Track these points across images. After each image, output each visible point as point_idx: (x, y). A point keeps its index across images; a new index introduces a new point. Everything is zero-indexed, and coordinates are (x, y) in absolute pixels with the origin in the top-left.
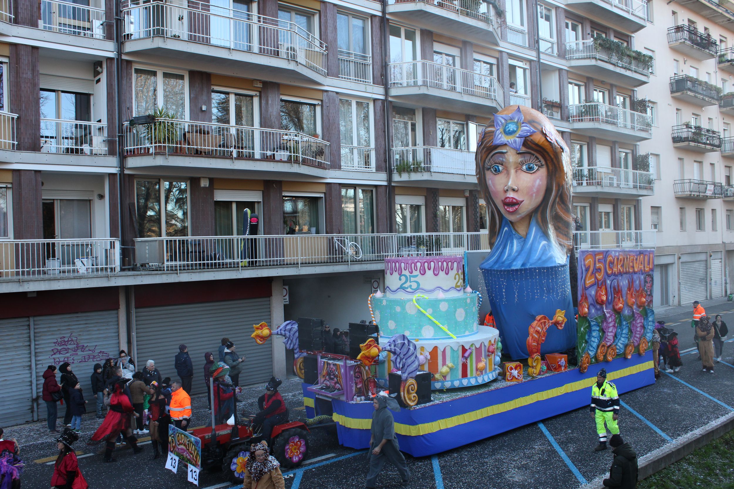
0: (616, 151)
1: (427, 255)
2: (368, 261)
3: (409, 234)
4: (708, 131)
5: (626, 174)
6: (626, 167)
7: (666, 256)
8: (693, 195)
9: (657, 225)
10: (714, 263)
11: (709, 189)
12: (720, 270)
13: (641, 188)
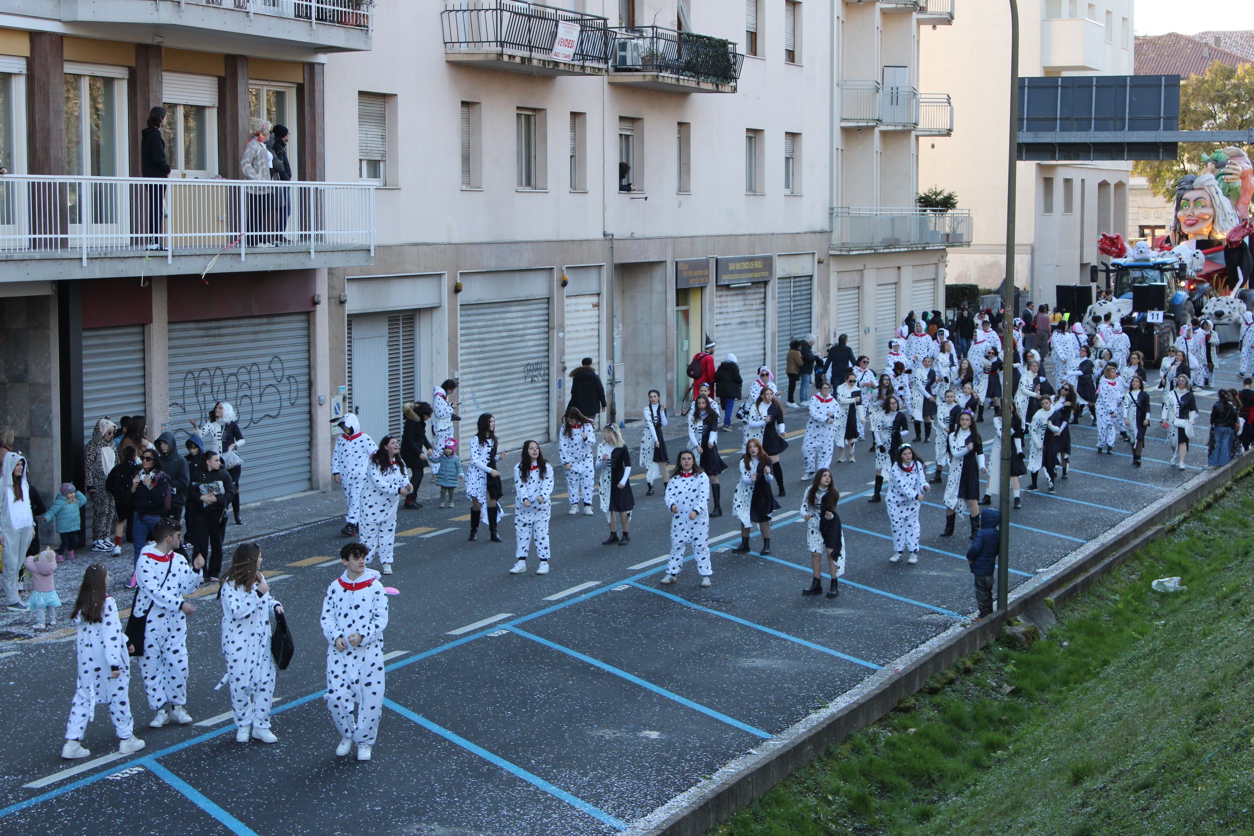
7: (410, 281)
8: (510, 56)
9: (382, 164)
10: (573, 308)
11: (565, 37)
12: (596, 333)
13: (326, 20)
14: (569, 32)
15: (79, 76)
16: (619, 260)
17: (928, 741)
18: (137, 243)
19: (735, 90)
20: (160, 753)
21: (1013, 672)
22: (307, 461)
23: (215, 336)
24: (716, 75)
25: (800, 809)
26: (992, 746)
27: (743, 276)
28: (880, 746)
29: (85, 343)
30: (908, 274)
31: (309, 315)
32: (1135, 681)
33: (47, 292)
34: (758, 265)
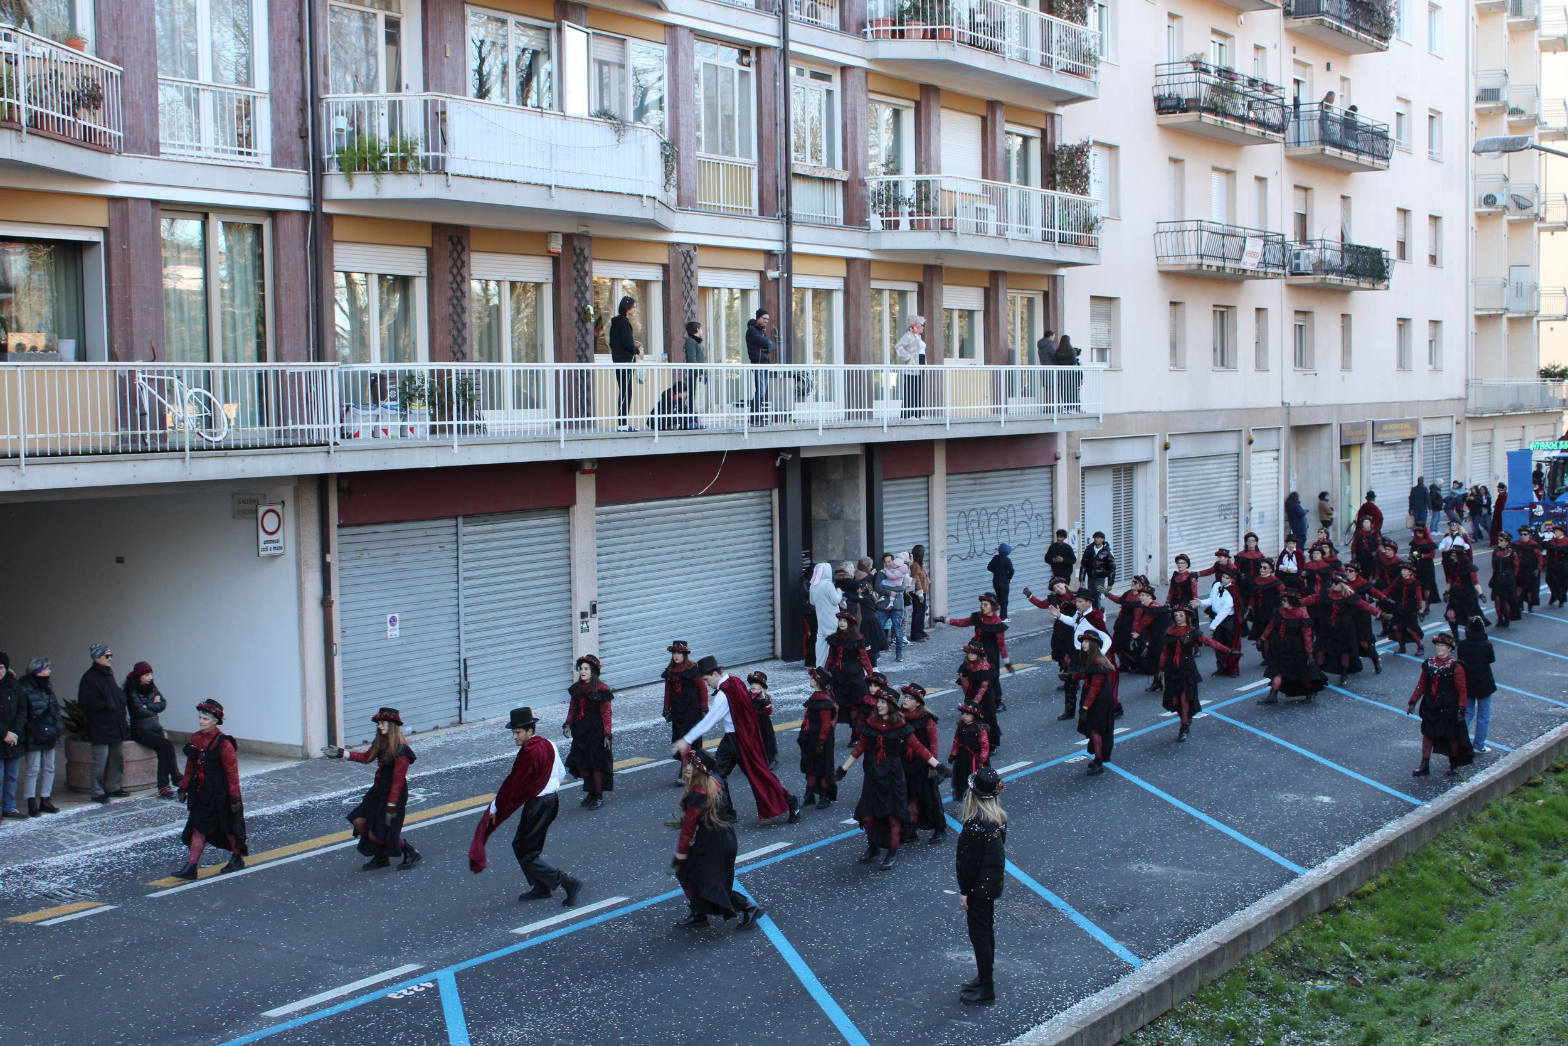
0: (998, 130)
1: (433, 430)
2: (246, 448)
3: (376, 366)
4: (1252, 82)
5: (1024, 198)
6: (1025, 179)
7: (1131, 441)
8: (1208, 266)
9: (1110, 351)
10: (1258, 461)
11: (1251, 250)
12: (1275, 481)
13: (1066, 243)
15: (882, 290)
16: (1292, 424)
17: (1554, 811)
19: (1387, 288)
23: (981, 484)
24: (1373, 277)
25: (1447, 863)
27: (1394, 435)
28: (1514, 813)
29: (885, 490)
30: (1530, 432)
31: (1052, 468)
33: (858, 451)
34: (1407, 425)
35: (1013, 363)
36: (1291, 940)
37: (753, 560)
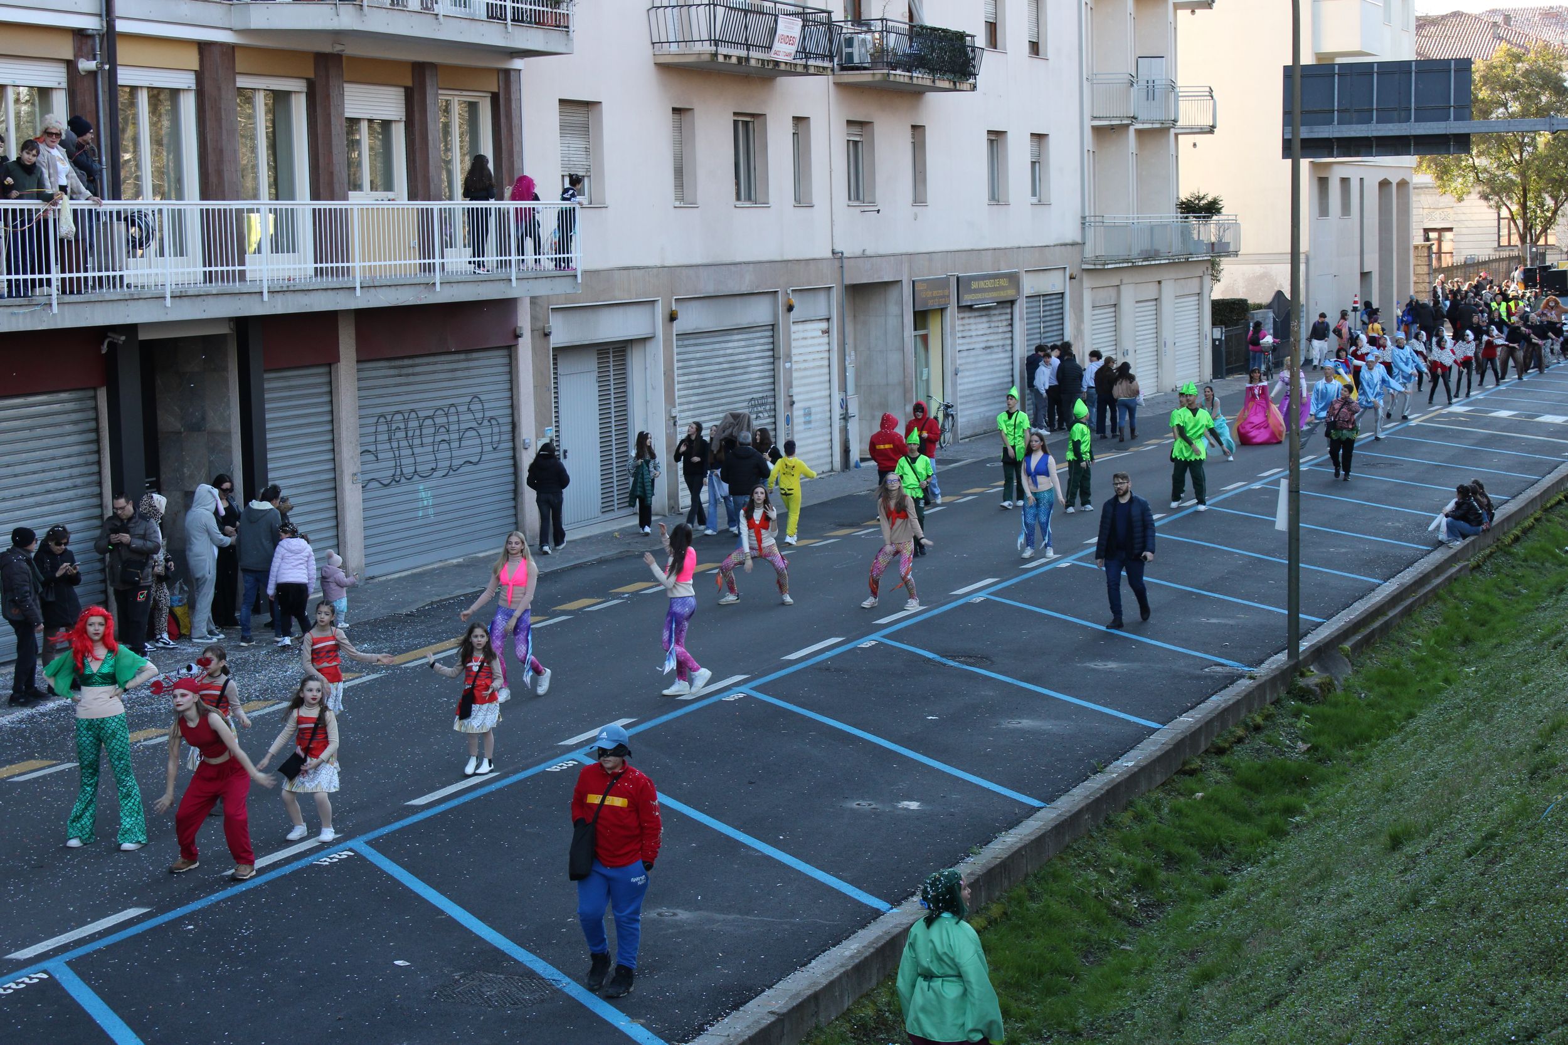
7: (621, 310)
8: (725, 56)
9: (586, 180)
10: (801, 335)
11: (786, 34)
12: (826, 363)
13: (522, 21)
14: (789, 28)
15: (254, 89)
16: (848, 282)
17: (1217, 807)
18: (322, 274)
19: (974, 88)
20: (371, 836)
21: (1307, 728)
22: (512, 512)
23: (408, 375)
24: (954, 72)
25: (1080, 885)
26: (1290, 810)
27: (986, 295)
28: (1165, 812)
29: (266, 386)
30: (1169, 289)
31: (510, 350)
32: (1447, 735)
33: (224, 330)
34: (1004, 282)
35: (451, 198)
36: (875, 1003)
37: (71, 493)
